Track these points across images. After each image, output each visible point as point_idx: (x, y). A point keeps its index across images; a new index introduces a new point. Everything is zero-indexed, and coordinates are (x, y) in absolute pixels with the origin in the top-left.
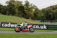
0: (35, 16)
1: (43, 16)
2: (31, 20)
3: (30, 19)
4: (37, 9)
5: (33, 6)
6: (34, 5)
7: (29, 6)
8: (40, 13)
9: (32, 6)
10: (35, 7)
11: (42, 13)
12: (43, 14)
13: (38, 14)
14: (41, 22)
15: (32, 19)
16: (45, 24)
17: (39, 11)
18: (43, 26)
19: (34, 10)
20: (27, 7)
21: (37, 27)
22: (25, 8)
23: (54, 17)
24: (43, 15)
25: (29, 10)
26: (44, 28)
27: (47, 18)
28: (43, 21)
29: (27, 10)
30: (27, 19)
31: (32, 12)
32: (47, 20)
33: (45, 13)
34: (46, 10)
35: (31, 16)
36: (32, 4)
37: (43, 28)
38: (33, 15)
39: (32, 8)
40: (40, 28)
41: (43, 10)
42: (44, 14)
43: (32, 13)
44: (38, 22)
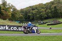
0: (13, 17)
1: (22, 17)
2: (8, 21)
4: (15, 10)
5: (11, 5)
6: (12, 5)
7: (7, 6)
8: (18, 14)
9: (9, 6)
10: (13, 6)
11: (20, 14)
13: (16, 15)
14: (20, 23)
15: (10, 20)
17: (18, 11)
19: (12, 10)
20: (4, 6)
22: (2, 8)
23: (33, 17)
25: (7, 10)
27: (26, 19)
29: (4, 10)
30: (4, 20)
32: (26, 21)
33: (23, 14)
34: (24, 10)
35: (8, 17)
38: (10, 15)
39: (10, 8)
41: (22, 11)
42: (23, 15)
43: (10, 13)
44: (17, 23)
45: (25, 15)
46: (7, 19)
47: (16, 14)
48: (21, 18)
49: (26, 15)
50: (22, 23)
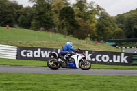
0: (101, 33)
1: (120, 32)
2: (90, 42)
3: (89, 39)
4: (104, 16)
5: (95, 7)
6: (98, 6)
7: (86, 8)
8: (111, 26)
9: (92, 7)
10: (100, 9)
11: (116, 25)
12: (119, 27)
13: (108, 28)
14: (115, 46)
15: (94, 38)
16: (123, 51)
17: (110, 19)
18: (119, 57)
19: (97, 17)
20: (81, 9)
21: (105, 58)
22: (76, 13)
24: (120, 29)
25: (87, 17)
26: (122, 62)
27: (129, 37)
28: (118, 43)
29: (80, 17)
30: (81, 40)
31: (92, 22)
32: (129, 41)
33: (123, 25)
36: (93, 3)
37: (118, 61)
38: (95, 29)
39: (94, 12)
40: (111, 61)
42: (122, 28)
43: (94, 25)
44: (108, 47)
45: (126, 28)
46: (87, 36)
47: (107, 26)
48: (118, 34)
49: (130, 27)
50: (121, 45)
